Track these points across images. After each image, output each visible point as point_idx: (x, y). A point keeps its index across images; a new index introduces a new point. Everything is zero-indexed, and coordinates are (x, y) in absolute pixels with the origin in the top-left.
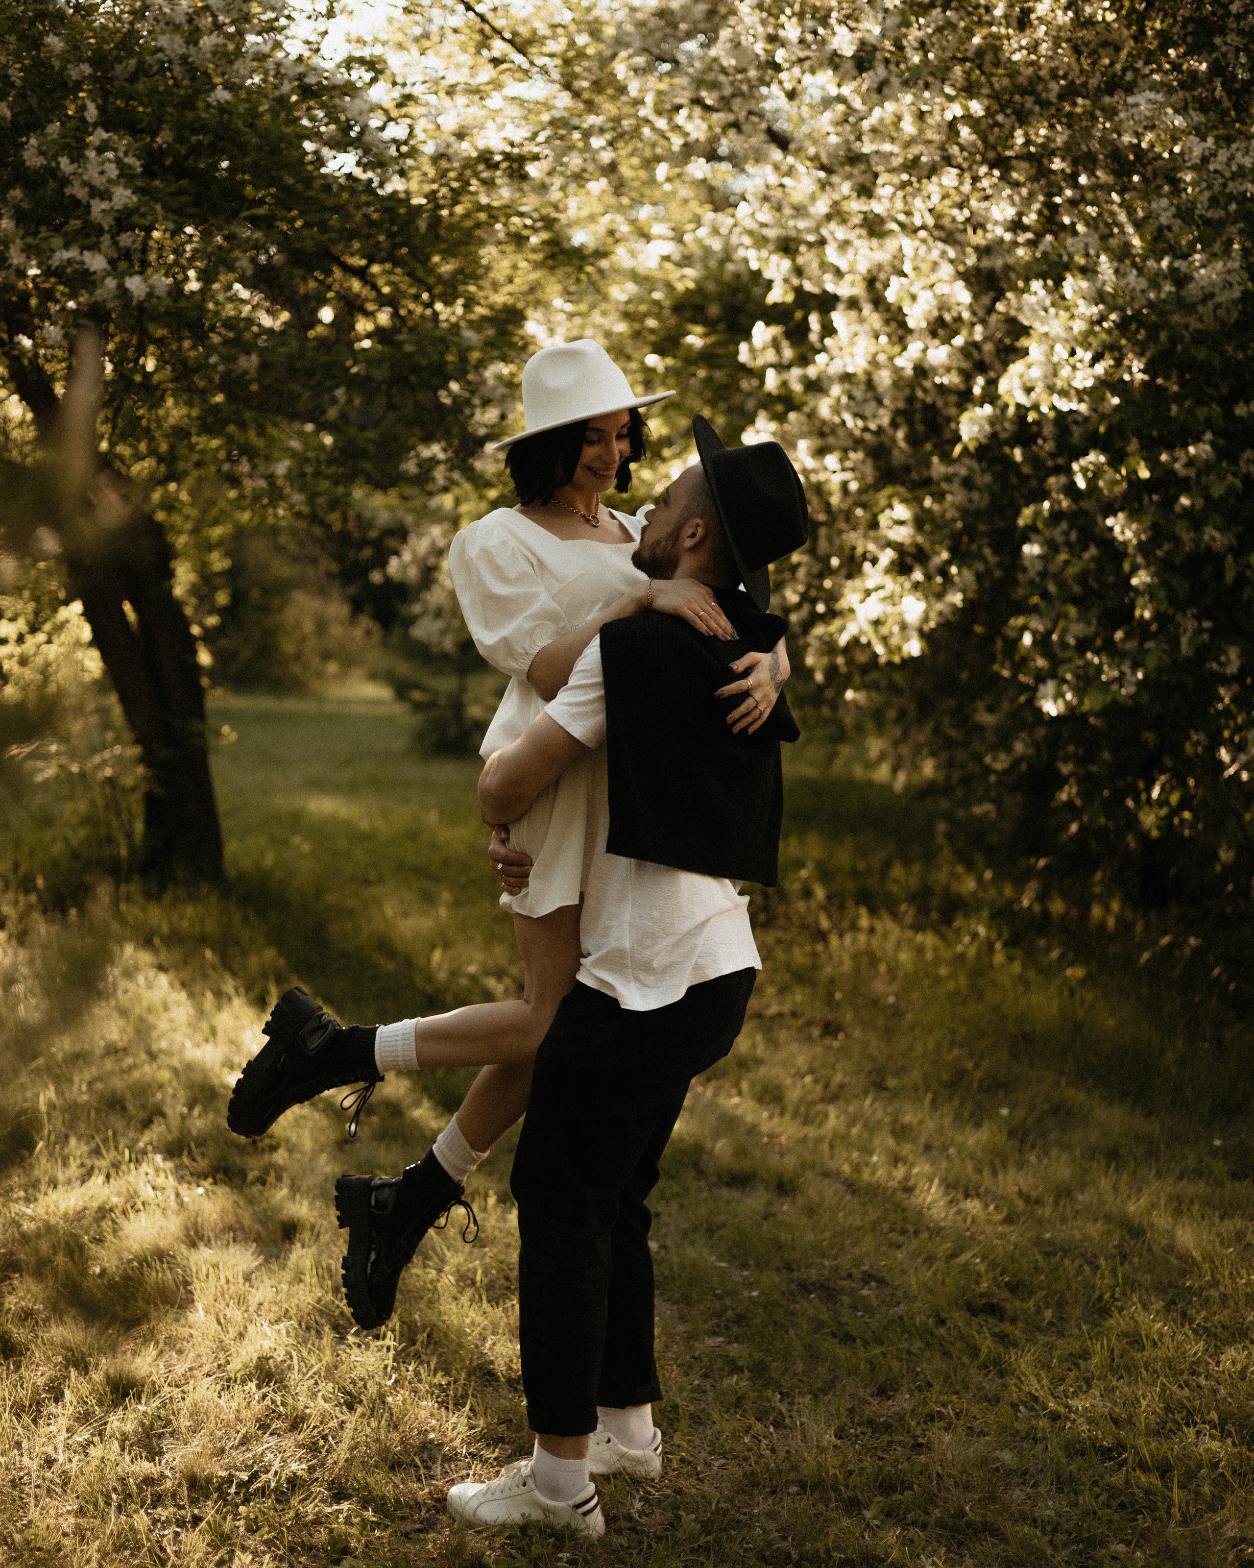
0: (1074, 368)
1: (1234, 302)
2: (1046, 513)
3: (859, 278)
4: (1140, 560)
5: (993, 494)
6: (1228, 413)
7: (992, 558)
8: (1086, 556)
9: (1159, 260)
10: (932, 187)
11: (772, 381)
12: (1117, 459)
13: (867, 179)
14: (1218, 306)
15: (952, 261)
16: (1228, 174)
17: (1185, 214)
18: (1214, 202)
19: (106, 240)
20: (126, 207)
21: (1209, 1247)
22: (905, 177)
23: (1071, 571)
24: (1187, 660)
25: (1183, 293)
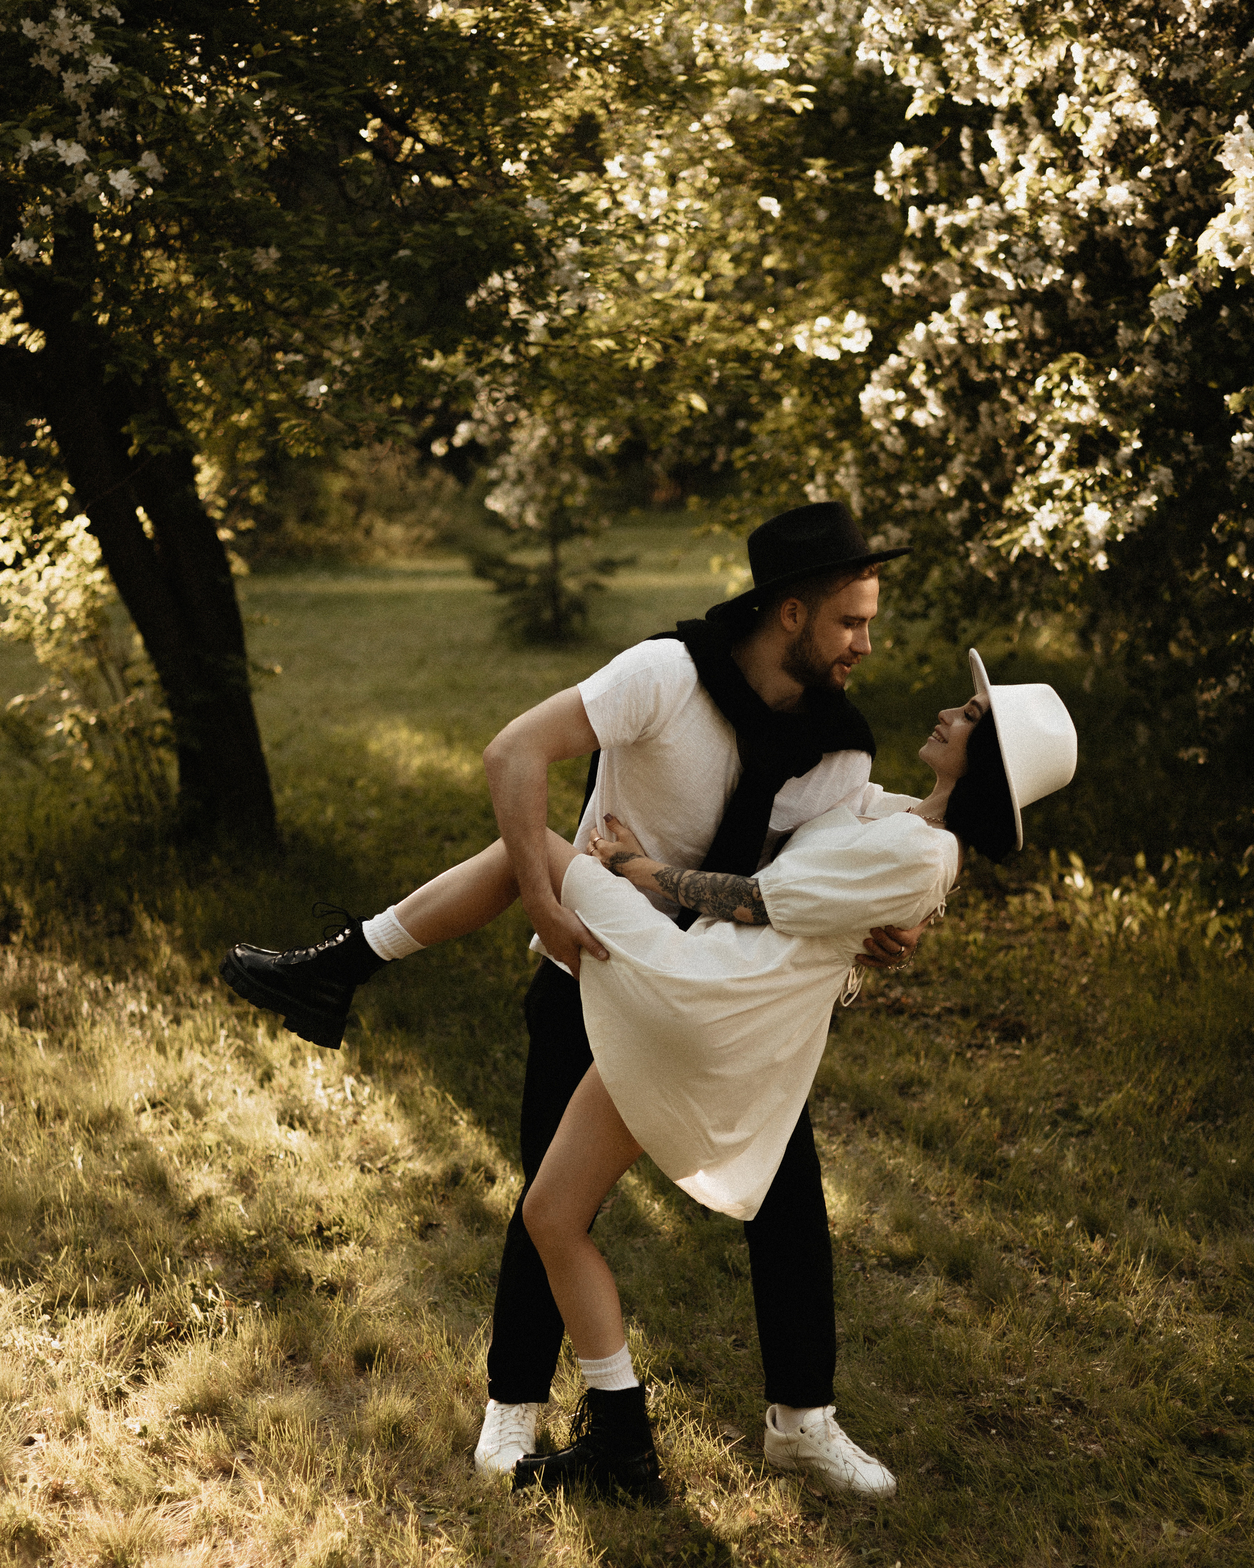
3: (1021, 88)
5: (1192, 366)
7: (1194, 448)
11: (914, 220)
15: (1133, 72)
19: (84, 119)
20: (105, 81)
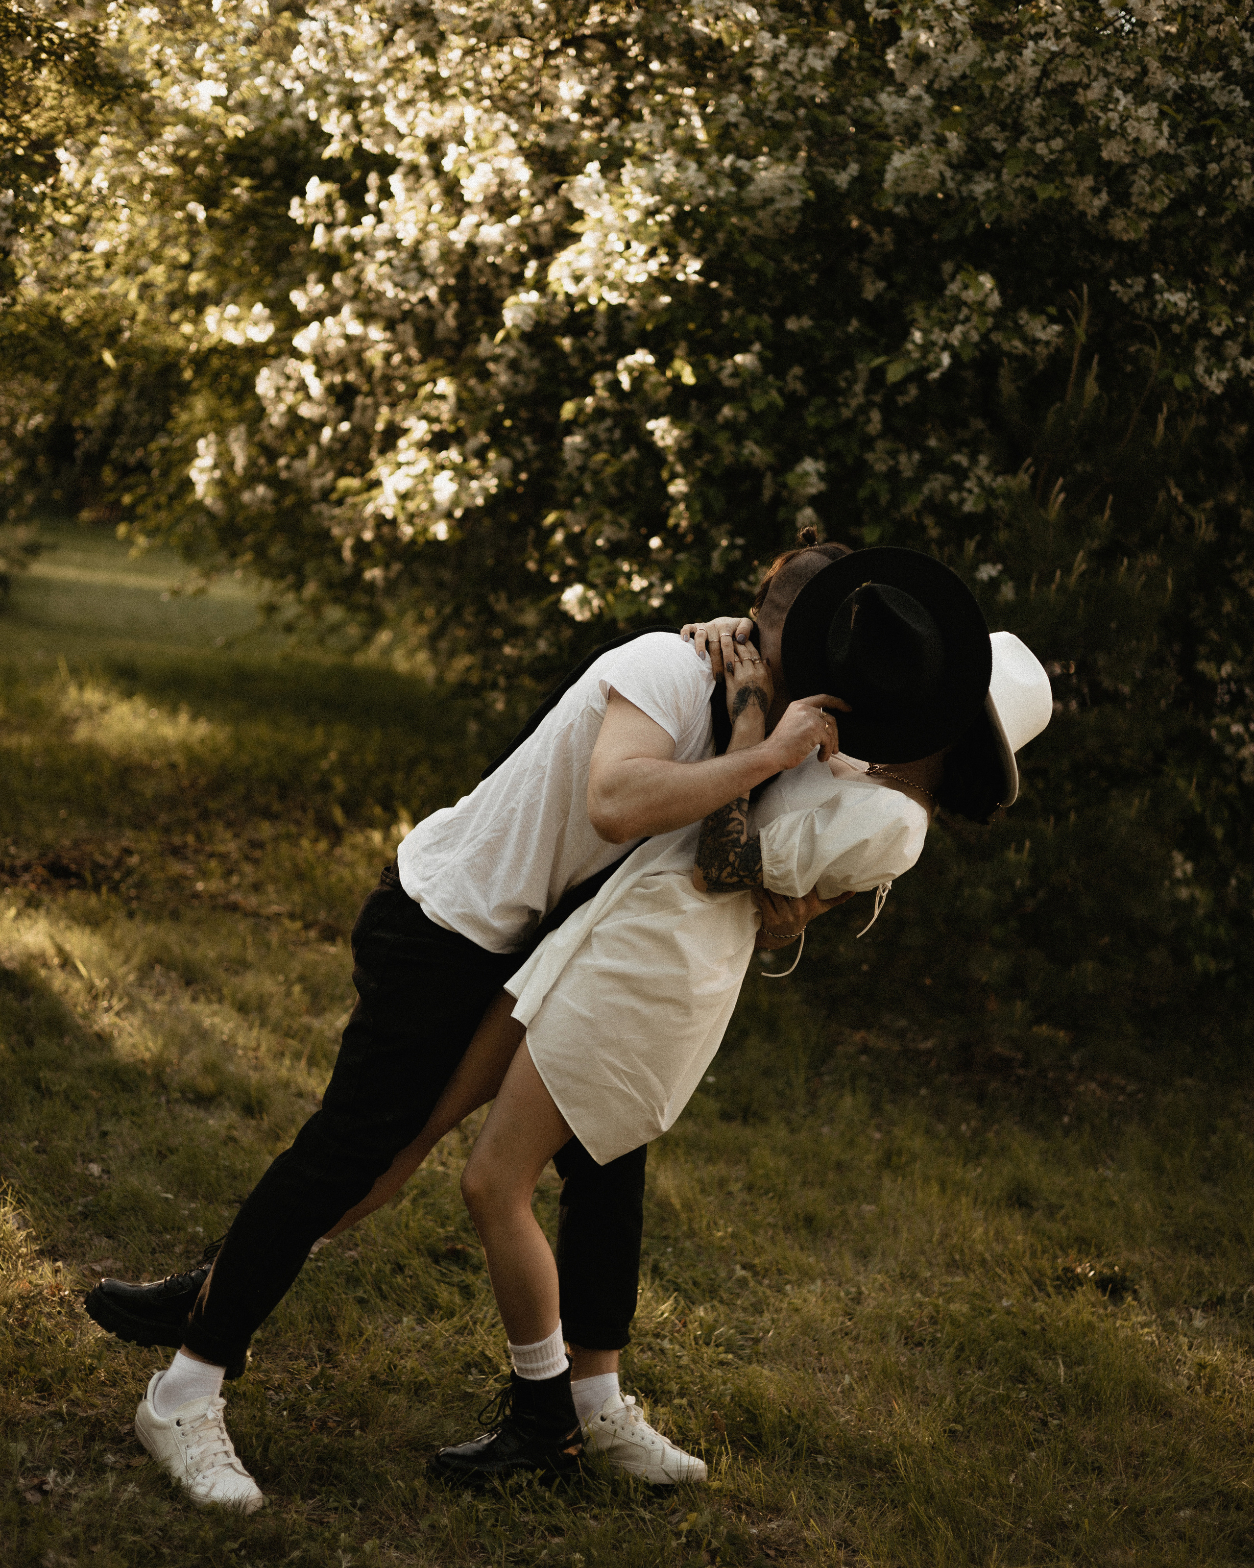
0: (628, 262)
1: (794, 210)
2: (589, 410)
3: (418, 143)
4: (679, 468)
5: (539, 379)
6: (779, 326)
7: (532, 448)
8: (626, 457)
9: (722, 157)
10: (503, 56)
11: (319, 238)
12: (664, 361)
13: (432, 37)
14: (778, 212)
15: (514, 135)
16: (798, 77)
17: (753, 115)
18: (782, 105)
21: (690, 1195)
22: (473, 41)
23: (609, 470)
24: (717, 576)
25: (744, 194)
